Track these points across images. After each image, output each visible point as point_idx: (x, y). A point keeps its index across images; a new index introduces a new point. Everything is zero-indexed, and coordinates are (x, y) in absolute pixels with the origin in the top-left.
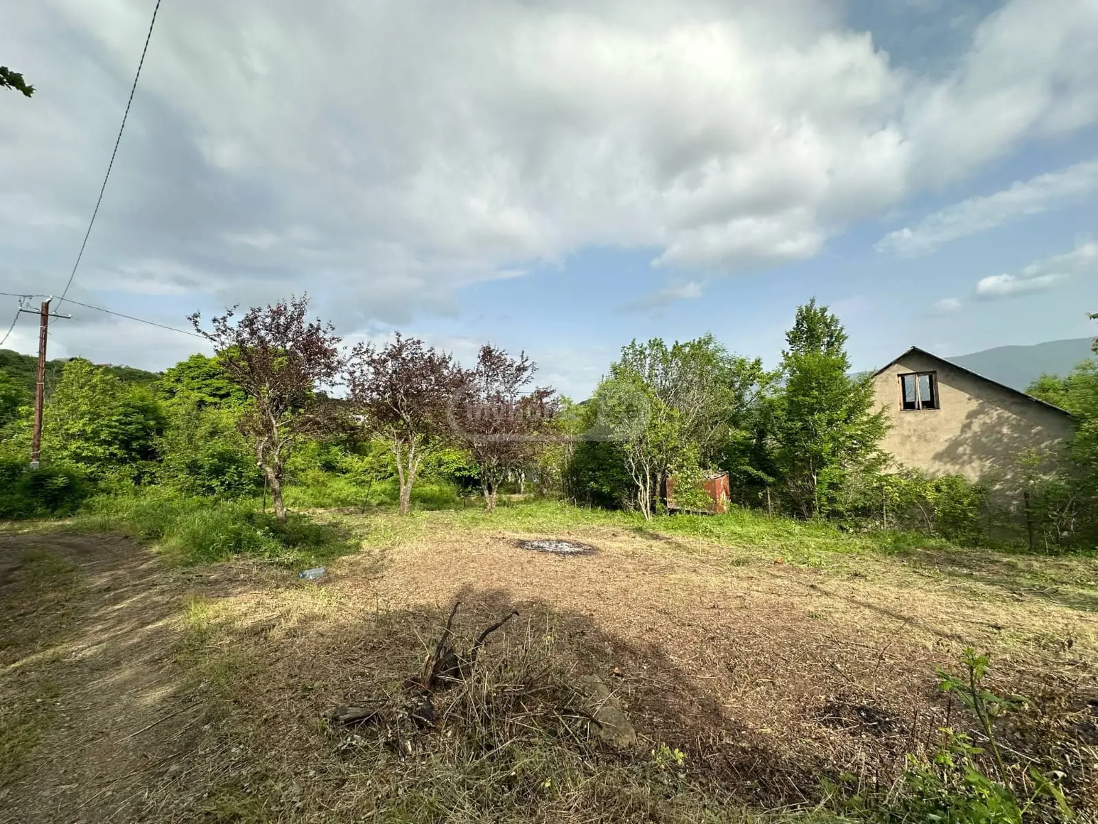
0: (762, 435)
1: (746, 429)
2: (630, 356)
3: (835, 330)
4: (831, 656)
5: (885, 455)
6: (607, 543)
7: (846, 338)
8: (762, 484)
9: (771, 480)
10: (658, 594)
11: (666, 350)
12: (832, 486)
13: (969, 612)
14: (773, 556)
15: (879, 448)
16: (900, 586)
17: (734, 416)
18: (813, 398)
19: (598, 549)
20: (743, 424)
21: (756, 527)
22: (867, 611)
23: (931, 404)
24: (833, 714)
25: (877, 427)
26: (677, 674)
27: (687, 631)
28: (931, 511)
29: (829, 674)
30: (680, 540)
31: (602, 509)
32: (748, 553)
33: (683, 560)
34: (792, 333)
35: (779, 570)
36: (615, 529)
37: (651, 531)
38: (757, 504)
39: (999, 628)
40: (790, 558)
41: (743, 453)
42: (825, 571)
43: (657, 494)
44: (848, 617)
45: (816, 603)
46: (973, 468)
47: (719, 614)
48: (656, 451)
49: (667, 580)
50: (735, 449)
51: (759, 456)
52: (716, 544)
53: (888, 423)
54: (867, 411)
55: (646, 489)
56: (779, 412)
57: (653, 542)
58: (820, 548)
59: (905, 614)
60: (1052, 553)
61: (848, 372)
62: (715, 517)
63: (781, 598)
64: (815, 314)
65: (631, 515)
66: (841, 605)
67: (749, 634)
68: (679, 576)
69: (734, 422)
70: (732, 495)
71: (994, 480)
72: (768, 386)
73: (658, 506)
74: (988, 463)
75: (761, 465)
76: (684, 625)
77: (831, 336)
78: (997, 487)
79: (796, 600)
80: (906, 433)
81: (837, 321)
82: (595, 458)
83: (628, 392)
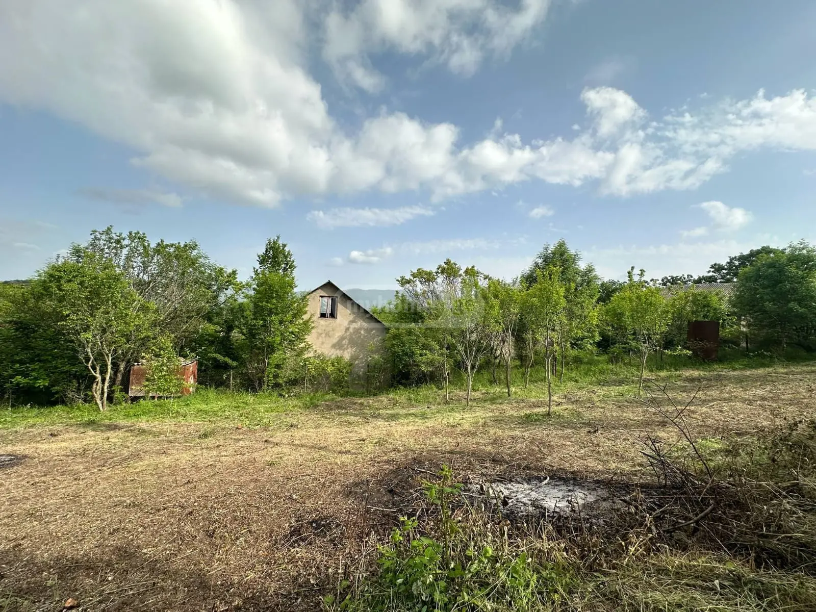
0: (230, 328)
1: (218, 324)
2: (102, 242)
3: (290, 261)
4: (288, 491)
5: (309, 345)
6: (39, 445)
7: (295, 267)
8: (226, 367)
9: (235, 364)
10: (122, 487)
11: (149, 245)
12: (278, 366)
13: (351, 435)
14: (234, 424)
15: (307, 340)
16: (316, 428)
17: (209, 312)
18: (273, 304)
19: (25, 457)
20: (216, 319)
21: (219, 403)
22: (302, 450)
23: (333, 315)
24: (296, 535)
25: (306, 327)
26: (153, 567)
27: (163, 516)
28: (328, 378)
29: (289, 505)
30: (144, 425)
31: (32, 407)
32: (214, 425)
33: (149, 444)
34: (262, 256)
35: (239, 434)
36: (55, 427)
37: (107, 422)
38: (220, 384)
39: (364, 440)
40: (248, 423)
41: (212, 343)
42: (272, 428)
43: (118, 383)
44: (292, 457)
45: (270, 454)
46: (348, 352)
47: (195, 486)
48: (124, 340)
49: (131, 470)
50: (206, 340)
51: (225, 346)
52: (183, 423)
53: (313, 325)
54: (303, 317)
55: (103, 380)
56: (248, 312)
57: (110, 434)
58: (267, 411)
59: (322, 445)
60: (375, 395)
61: (295, 290)
62: (182, 399)
63: (245, 457)
64: (279, 247)
65: (79, 408)
66: (286, 450)
67: (225, 496)
68: (146, 462)
69: (209, 318)
70: (199, 377)
71: (357, 359)
72: (240, 292)
73: (117, 395)
74: (354, 349)
75: (227, 352)
76: (159, 510)
77: (287, 264)
78: (357, 362)
79: (255, 455)
80: (320, 331)
81: (291, 255)
82: (27, 347)
83: (95, 278)
